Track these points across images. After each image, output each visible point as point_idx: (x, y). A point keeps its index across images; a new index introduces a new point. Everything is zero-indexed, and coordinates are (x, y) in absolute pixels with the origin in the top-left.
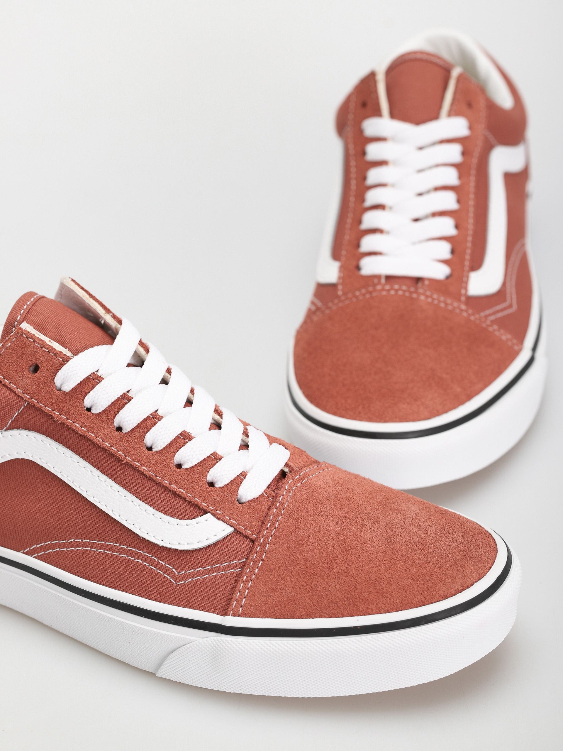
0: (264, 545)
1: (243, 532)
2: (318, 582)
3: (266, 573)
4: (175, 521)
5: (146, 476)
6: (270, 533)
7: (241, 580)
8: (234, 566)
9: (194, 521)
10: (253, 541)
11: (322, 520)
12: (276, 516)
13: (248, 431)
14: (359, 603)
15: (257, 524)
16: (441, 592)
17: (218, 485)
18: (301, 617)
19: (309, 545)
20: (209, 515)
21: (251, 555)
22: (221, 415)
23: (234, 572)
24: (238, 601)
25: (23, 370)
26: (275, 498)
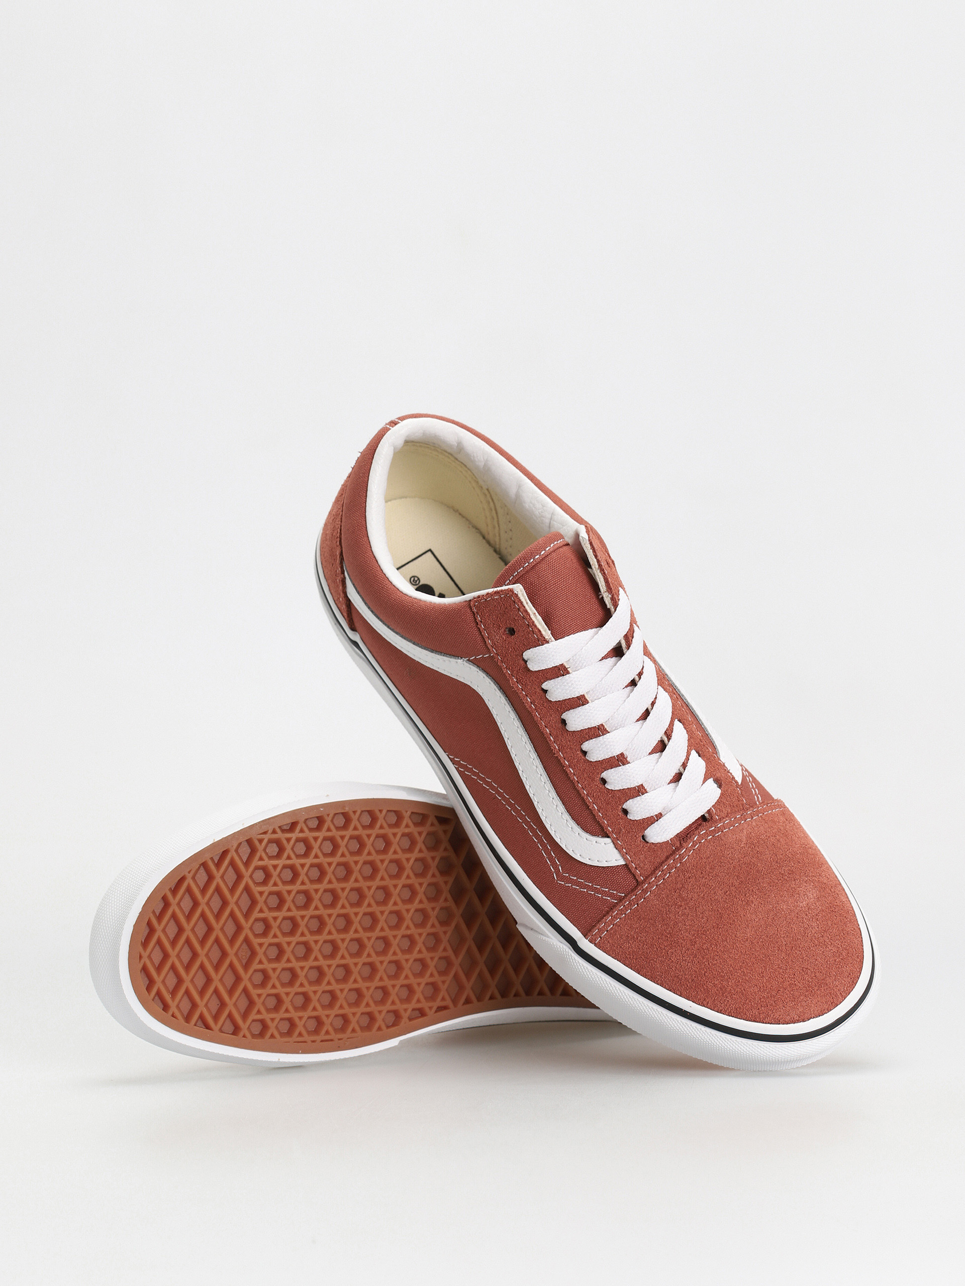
0: (645, 891)
1: (633, 870)
2: (675, 951)
3: (635, 918)
4: (578, 829)
5: (569, 778)
6: (657, 882)
7: (610, 914)
8: (612, 896)
9: (594, 839)
10: (638, 883)
11: (712, 885)
12: (670, 868)
13: (688, 764)
14: (700, 991)
15: (648, 867)
16: (777, 1016)
17: (630, 817)
18: (645, 976)
19: (686, 909)
20: (608, 840)
21: (629, 896)
22: (669, 738)
23: (609, 901)
24: (600, 930)
25: (499, 627)
26: (678, 849)
